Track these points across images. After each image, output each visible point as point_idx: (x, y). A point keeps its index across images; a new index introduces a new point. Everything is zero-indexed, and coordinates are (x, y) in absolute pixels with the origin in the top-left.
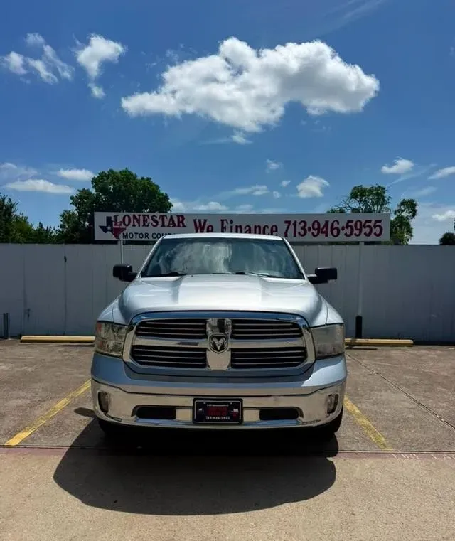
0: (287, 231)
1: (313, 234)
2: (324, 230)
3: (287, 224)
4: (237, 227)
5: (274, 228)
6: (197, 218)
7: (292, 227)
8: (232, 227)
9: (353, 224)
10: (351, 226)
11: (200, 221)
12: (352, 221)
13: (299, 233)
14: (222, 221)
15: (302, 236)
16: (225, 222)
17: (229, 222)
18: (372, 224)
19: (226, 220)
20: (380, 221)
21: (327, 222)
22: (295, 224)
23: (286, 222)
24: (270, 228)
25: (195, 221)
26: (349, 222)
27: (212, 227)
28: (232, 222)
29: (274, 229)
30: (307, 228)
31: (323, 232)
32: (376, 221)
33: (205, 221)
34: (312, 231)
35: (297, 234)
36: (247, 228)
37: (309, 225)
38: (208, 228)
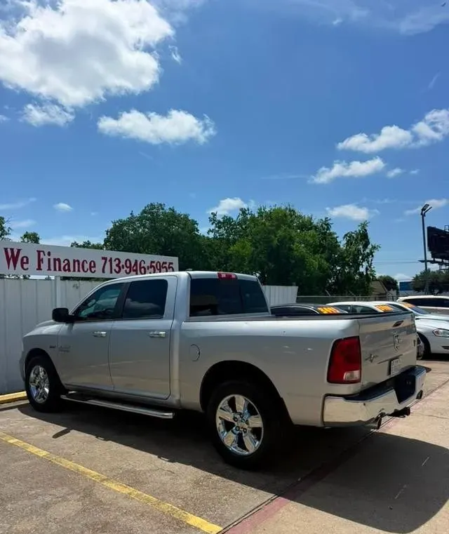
0: (104, 267)
1: (126, 271)
2: (135, 268)
3: (104, 261)
4: (55, 260)
5: (92, 263)
6: (9, 247)
7: (108, 263)
8: (49, 260)
9: (154, 264)
10: (154, 267)
11: (12, 250)
12: (154, 262)
13: (115, 270)
14: (39, 252)
15: (117, 273)
16: (42, 253)
17: (46, 253)
18: (167, 266)
19: (43, 252)
20: (172, 263)
21: (136, 261)
22: (111, 260)
23: (103, 258)
24: (89, 263)
25: (6, 250)
26: (152, 262)
27: (27, 257)
28: (49, 254)
29: (92, 265)
30: (121, 265)
31: (134, 271)
32: (170, 263)
33: (19, 251)
34: (125, 268)
35: (113, 271)
36: (66, 262)
37: (123, 263)
38: (22, 259)
